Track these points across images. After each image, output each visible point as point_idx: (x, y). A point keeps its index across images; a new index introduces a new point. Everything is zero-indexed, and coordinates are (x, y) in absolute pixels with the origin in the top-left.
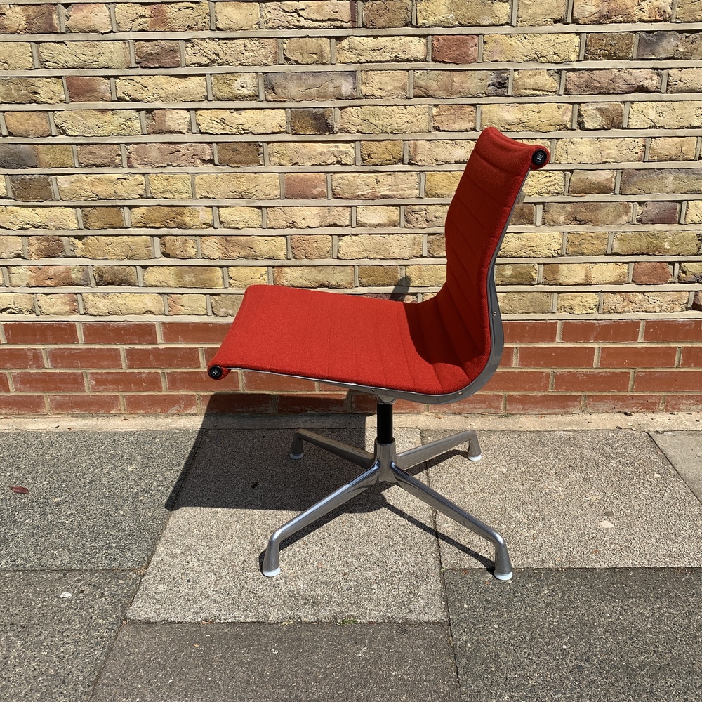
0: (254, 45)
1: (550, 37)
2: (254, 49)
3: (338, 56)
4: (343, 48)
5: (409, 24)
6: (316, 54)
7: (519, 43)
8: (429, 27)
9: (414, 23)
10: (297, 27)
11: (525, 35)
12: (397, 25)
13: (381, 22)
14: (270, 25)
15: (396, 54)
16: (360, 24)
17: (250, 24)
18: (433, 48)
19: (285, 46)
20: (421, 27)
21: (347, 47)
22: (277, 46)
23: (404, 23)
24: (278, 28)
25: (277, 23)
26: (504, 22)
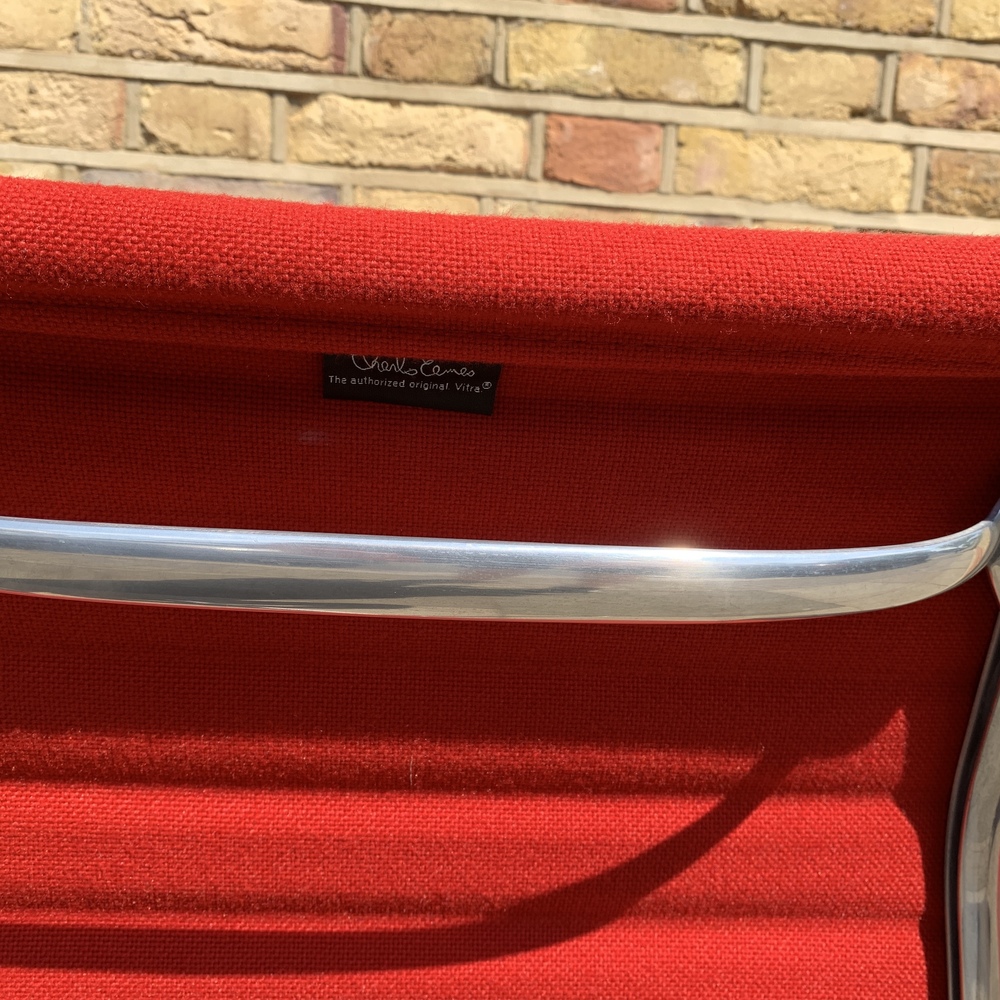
0: (57, 92)
1: (842, 148)
2: (56, 101)
3: (291, 142)
4: (307, 124)
5: (486, 80)
6: (230, 130)
7: (765, 154)
8: (538, 91)
9: (500, 78)
10: (183, 57)
11: (781, 137)
12: (455, 77)
13: (411, 66)
14: (107, 43)
15: (450, 152)
16: (356, 66)
17: (50, 34)
18: (547, 146)
19: (145, 102)
20: (517, 89)
21: (318, 120)
22: (124, 102)
23: (473, 75)
24: (130, 53)
25: (125, 42)
26: (729, 100)
